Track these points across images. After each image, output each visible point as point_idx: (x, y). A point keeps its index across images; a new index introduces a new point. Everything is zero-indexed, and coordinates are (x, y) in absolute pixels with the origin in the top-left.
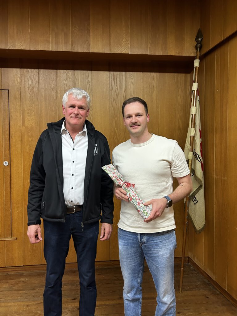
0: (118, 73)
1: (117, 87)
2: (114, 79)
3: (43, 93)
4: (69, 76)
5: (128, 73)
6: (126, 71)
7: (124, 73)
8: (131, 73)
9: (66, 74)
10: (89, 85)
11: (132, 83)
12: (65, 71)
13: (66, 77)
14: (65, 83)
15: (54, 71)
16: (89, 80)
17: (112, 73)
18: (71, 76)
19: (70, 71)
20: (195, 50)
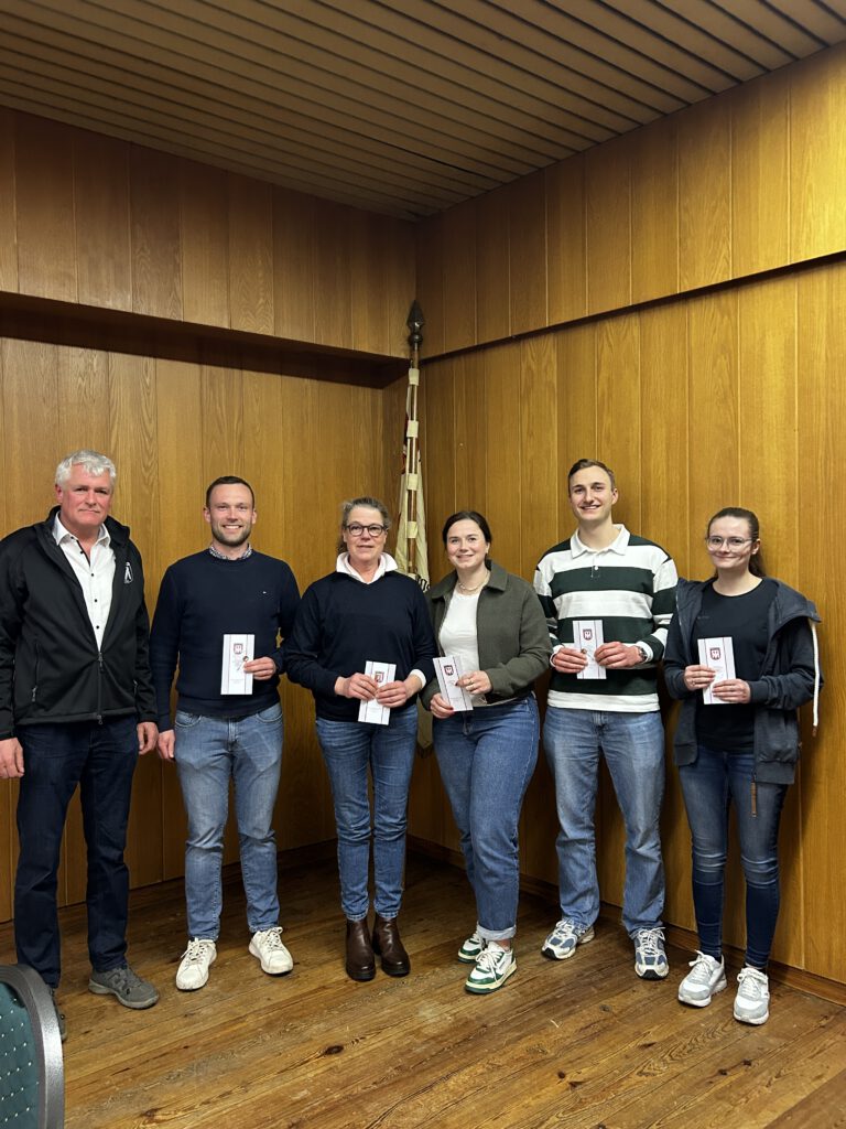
0: (222, 370)
1: (220, 406)
2: (212, 384)
3: (15, 408)
4: (92, 365)
5: (246, 373)
6: (241, 368)
7: (236, 372)
8: (254, 374)
9: (82, 359)
10: (148, 394)
11: (257, 401)
12: (81, 350)
13: (82, 367)
14: (80, 385)
15: (49, 347)
16: (148, 380)
17: (206, 368)
18: (98, 365)
19: (95, 352)
20: (407, 347)
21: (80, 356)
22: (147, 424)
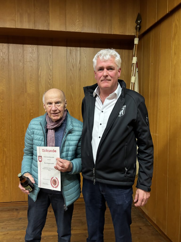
0: (74, 48)
1: (73, 59)
2: (71, 53)
3: (12, 64)
4: (34, 50)
5: (82, 48)
7: (79, 48)
8: (85, 48)
9: (31, 48)
10: (50, 57)
11: (85, 57)
12: (30, 45)
13: (31, 51)
14: (30, 56)
15: (21, 45)
16: (50, 53)
17: (69, 48)
18: (35, 49)
19: (34, 46)
20: (135, 31)
21: (30, 47)
22: (50, 66)
